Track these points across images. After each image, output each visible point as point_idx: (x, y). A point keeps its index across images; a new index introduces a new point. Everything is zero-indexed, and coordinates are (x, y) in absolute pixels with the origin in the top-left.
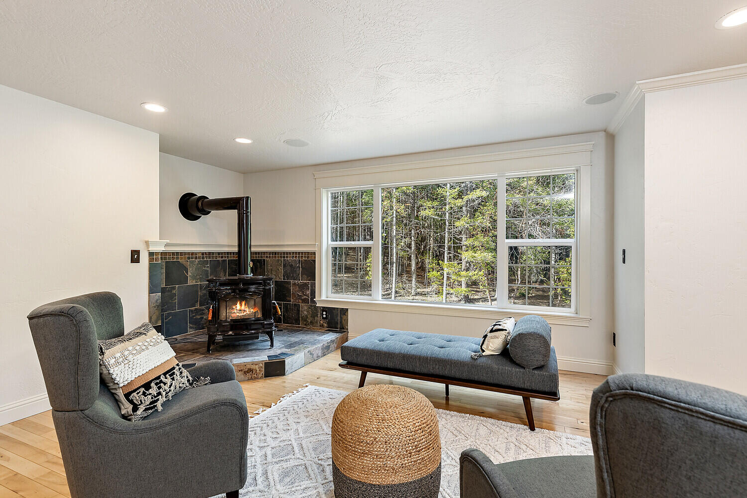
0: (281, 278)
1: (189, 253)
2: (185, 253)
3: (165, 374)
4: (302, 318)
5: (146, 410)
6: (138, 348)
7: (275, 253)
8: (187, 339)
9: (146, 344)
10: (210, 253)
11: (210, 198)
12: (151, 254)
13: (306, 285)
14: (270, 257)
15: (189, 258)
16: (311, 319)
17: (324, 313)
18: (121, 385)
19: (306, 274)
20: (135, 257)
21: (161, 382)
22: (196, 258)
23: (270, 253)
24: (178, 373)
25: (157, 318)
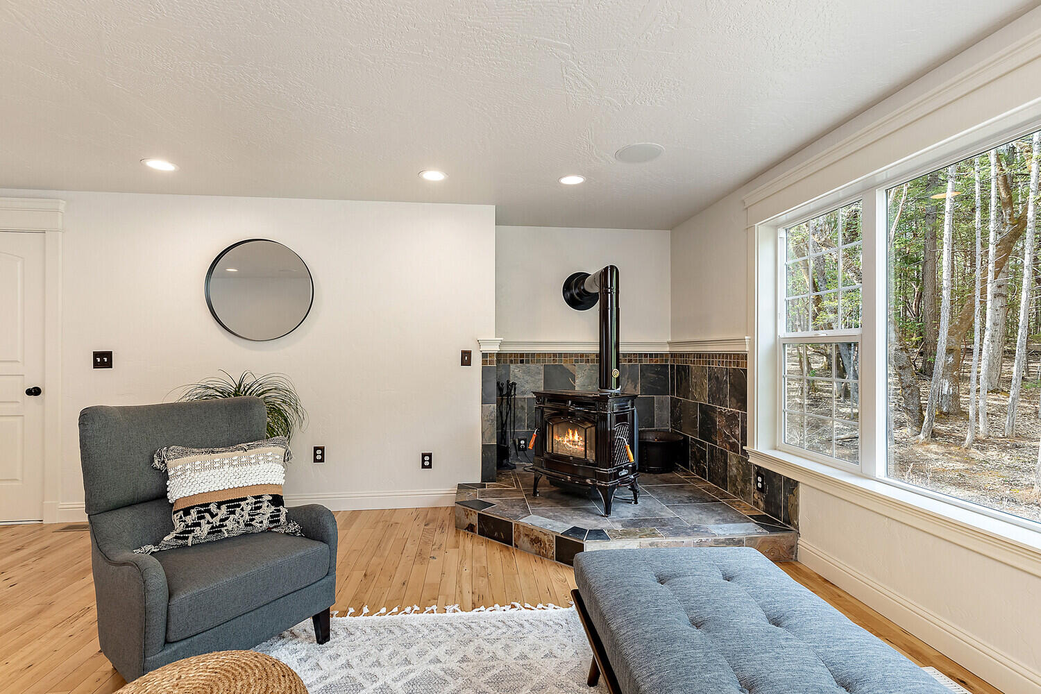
0: (705, 401)
1: (576, 355)
2: (571, 355)
3: (220, 504)
4: (730, 477)
12: (485, 355)
13: (735, 417)
15: (577, 361)
16: (742, 484)
17: (759, 479)
18: (171, 501)
19: (735, 397)
20: (466, 358)
22: (587, 361)
25: (491, 435)
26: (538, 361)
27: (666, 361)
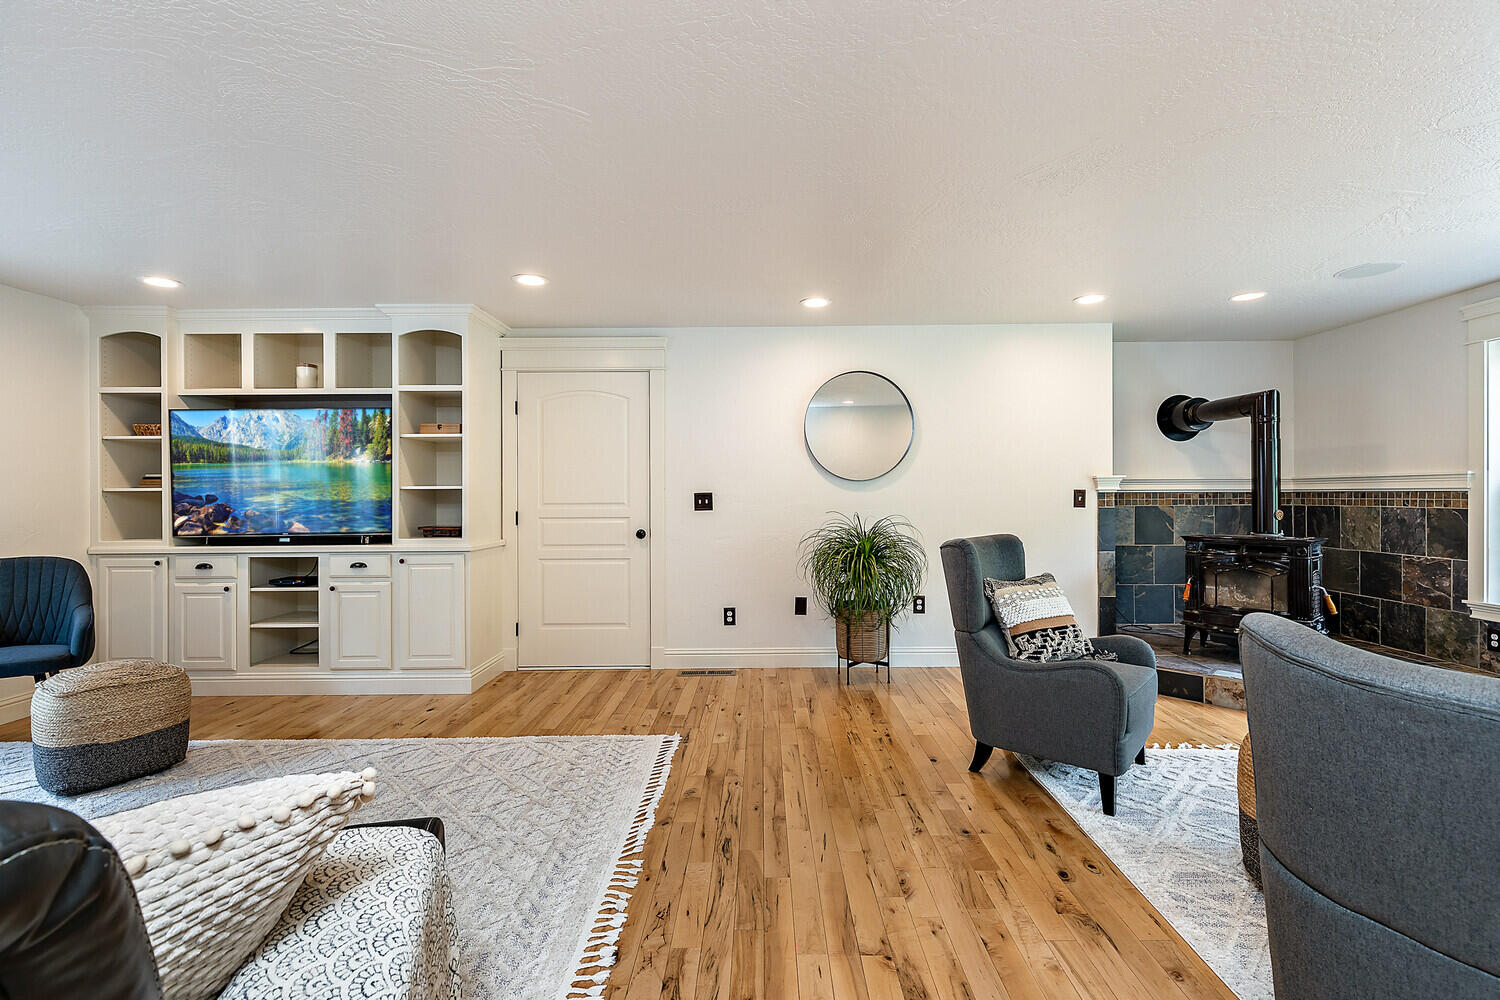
0: (1376, 546)
1: (1174, 495)
2: (1168, 495)
3: (1054, 630)
4: (1429, 638)
5: (1029, 658)
6: (1027, 594)
7: (1363, 495)
8: (1168, 631)
9: (1038, 593)
10: (1215, 495)
11: (1211, 400)
12: (1101, 495)
13: (1441, 567)
14: (1349, 503)
15: (1175, 502)
16: (1456, 645)
17: (1494, 637)
18: (1009, 626)
19: (1441, 542)
20: (1079, 499)
21: (1048, 635)
22: (1188, 502)
23: (1350, 494)
24: (1072, 635)
25: (1111, 586)
26: (1128, 502)
27: (1289, 501)
